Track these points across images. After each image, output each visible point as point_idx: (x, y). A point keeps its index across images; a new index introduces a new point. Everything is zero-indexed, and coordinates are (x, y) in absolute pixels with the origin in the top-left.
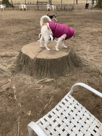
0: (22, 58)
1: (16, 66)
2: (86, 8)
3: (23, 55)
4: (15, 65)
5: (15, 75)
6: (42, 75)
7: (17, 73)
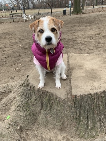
0: (34, 98)
1: (23, 117)
2: (64, 15)
5: (26, 137)
6: (91, 128)
7: (29, 129)
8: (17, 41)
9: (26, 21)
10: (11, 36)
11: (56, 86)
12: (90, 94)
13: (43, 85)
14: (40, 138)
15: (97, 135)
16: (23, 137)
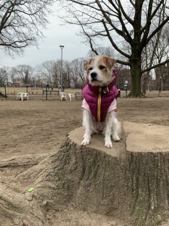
1: (54, 189)
3: (78, 151)
4: (50, 184)
5: (53, 220)
6: (155, 207)
7: (58, 211)
8: (48, 119)
9: (64, 100)
10: (40, 114)
11: (106, 145)
12: (152, 153)
13: (88, 141)
14: (74, 223)
15: (164, 220)
16: (49, 219)
